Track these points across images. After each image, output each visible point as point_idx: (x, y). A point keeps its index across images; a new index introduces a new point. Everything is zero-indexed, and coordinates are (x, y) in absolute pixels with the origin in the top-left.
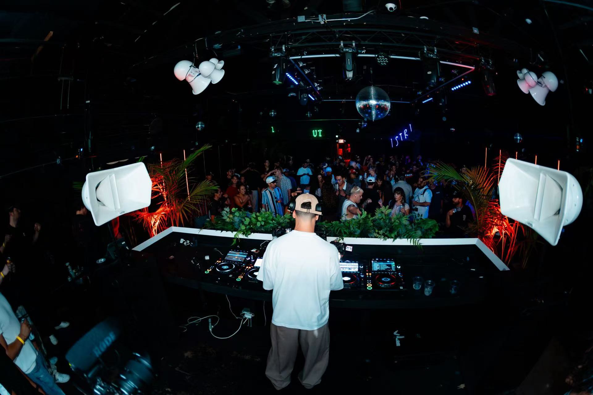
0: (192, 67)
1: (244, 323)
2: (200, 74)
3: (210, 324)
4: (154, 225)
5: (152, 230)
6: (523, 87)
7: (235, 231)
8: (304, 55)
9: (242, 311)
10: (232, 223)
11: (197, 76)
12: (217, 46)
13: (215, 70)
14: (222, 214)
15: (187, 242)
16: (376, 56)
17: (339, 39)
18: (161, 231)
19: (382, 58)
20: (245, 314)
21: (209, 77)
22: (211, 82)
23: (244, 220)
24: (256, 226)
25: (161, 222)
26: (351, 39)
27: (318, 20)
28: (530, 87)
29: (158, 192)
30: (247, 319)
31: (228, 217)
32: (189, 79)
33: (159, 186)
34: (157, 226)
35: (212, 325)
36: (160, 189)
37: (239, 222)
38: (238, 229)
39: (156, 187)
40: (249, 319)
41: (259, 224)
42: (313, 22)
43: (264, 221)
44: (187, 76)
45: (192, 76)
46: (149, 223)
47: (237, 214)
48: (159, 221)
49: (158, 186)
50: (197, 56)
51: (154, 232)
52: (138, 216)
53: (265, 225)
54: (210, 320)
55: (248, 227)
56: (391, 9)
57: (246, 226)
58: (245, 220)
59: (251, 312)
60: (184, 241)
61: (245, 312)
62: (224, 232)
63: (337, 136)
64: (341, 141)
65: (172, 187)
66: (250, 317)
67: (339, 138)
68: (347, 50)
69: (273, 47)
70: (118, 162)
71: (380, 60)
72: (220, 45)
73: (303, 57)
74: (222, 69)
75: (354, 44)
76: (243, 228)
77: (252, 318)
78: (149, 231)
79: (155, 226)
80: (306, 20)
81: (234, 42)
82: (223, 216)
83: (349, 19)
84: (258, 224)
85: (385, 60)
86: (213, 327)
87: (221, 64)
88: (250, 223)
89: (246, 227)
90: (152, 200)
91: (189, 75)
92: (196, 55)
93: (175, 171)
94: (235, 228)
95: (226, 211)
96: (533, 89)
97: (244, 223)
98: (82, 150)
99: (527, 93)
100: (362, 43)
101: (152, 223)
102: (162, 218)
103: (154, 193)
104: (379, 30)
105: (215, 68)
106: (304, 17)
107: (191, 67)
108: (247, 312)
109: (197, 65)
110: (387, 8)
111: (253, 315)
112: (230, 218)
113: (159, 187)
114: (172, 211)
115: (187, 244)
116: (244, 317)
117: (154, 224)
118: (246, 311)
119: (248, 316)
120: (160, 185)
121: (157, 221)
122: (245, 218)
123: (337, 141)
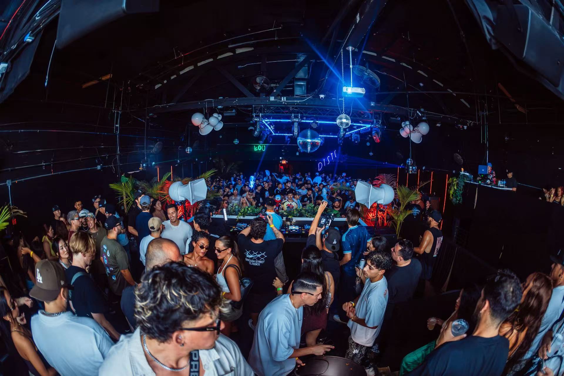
2: (209, 124)
6: (404, 134)
8: (271, 119)
11: (207, 125)
12: (220, 107)
16: (311, 122)
17: (292, 113)
19: (314, 124)
21: (213, 126)
22: (214, 130)
26: (298, 113)
27: (281, 100)
32: (201, 126)
41: (249, 212)
42: (278, 101)
45: (203, 124)
56: (322, 98)
62: (230, 216)
63: (281, 158)
64: (284, 162)
67: (282, 160)
68: (296, 120)
69: (255, 113)
70: (134, 172)
71: (313, 126)
72: (222, 107)
74: (221, 121)
75: (299, 115)
76: (240, 214)
80: (274, 99)
83: (298, 101)
87: (220, 117)
89: (242, 213)
94: (236, 214)
97: (240, 212)
100: (304, 115)
104: (314, 107)
106: (273, 97)
107: (203, 118)
110: (320, 97)
123: (281, 162)
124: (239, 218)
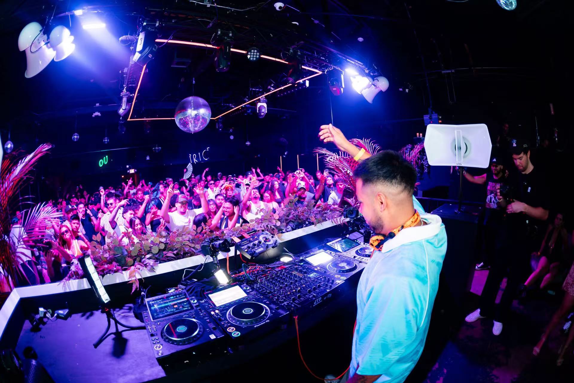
15: (49, 312)
16: (245, 52)
19: (254, 52)
22: (54, 59)
27: (203, 2)
56: (280, 8)
60: (45, 311)
64: (132, 171)
69: (145, 21)
71: (251, 55)
73: (169, 41)
75: (231, 35)
83: (233, 9)
110: (274, 8)
123: (128, 171)
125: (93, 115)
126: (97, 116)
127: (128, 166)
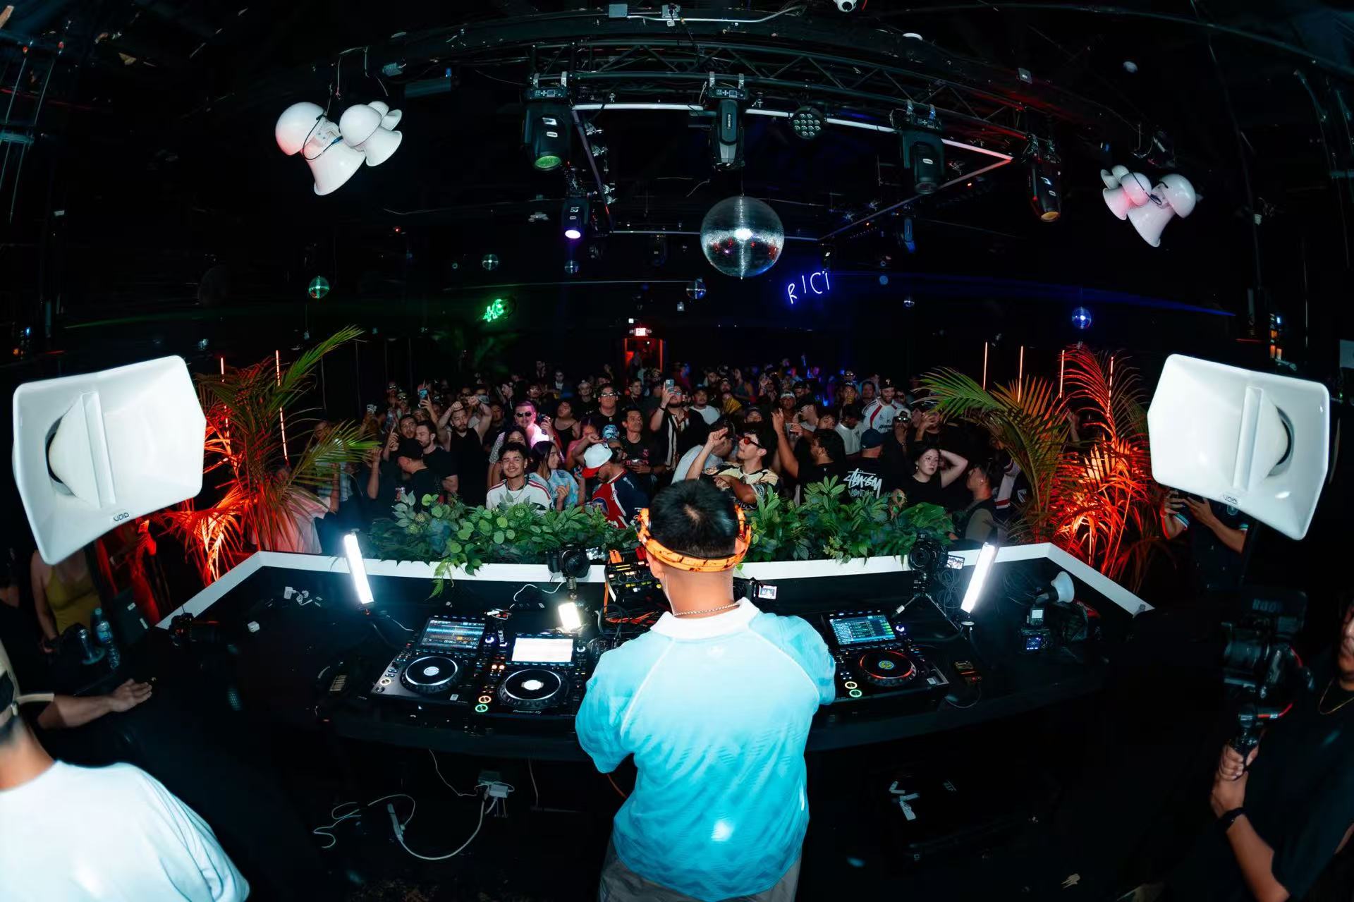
0: (323, 119)
1: (488, 811)
2: (340, 138)
3: (394, 818)
4: (210, 548)
5: (207, 560)
6: (1116, 204)
7: (435, 560)
8: (609, 102)
9: (479, 781)
10: (424, 537)
11: (333, 143)
12: (392, 69)
13: (380, 129)
14: (396, 513)
15: (303, 595)
16: (792, 115)
17: (705, 68)
18: (231, 567)
19: (806, 119)
20: (485, 787)
21: (359, 147)
22: (365, 162)
23: (456, 528)
24: (491, 542)
25: (227, 536)
26: (736, 69)
27: (660, 16)
28: (1133, 205)
29: (221, 456)
30: (495, 800)
31: (413, 521)
32: (310, 153)
33: (220, 436)
34: (218, 548)
35: (401, 822)
36: (223, 447)
37: (442, 533)
38: (440, 554)
39: (214, 441)
40: (500, 799)
41: (499, 538)
42: (647, 21)
43: (515, 529)
44: (308, 141)
45: (320, 145)
46: (197, 542)
47: (437, 511)
48: (221, 536)
49: (218, 438)
50: (337, 94)
51: (212, 568)
52: (169, 522)
53: (517, 539)
54: (391, 809)
55: (469, 547)
57: (463, 544)
58: (461, 528)
59: (505, 780)
60: (295, 592)
61: (487, 783)
62: (404, 563)
64: (641, 333)
65: (255, 440)
66: (503, 795)
67: (636, 325)
68: (726, 93)
69: (537, 75)
71: (800, 125)
72: (400, 67)
73: (608, 106)
74: (396, 129)
75: (742, 82)
76: (455, 548)
77: (509, 795)
78: (199, 565)
79: (213, 551)
80: (628, 15)
81: (436, 61)
82: (398, 519)
83: (737, 22)
84: (495, 538)
85: (814, 125)
86: (403, 827)
87: (395, 118)
88: (475, 536)
89: (463, 546)
90: (205, 477)
91: (313, 141)
92: (335, 91)
93: (264, 398)
94: (434, 551)
95: (408, 505)
96: (1137, 209)
97: (456, 535)
98: (28, 331)
99: (1123, 218)
100: (762, 80)
101: (206, 541)
102: (230, 529)
103: (210, 458)
104: (803, 54)
105: (380, 125)
106: (626, 6)
107: (319, 118)
108: (493, 781)
109: (334, 116)
111: (510, 788)
112: (418, 523)
113: (222, 440)
114: (255, 506)
115: (305, 600)
116: (486, 797)
117: (211, 545)
118: (489, 780)
119: (498, 791)
120: (223, 436)
121: (217, 537)
122: (460, 521)
123: (632, 331)
124: (447, 577)
125: (530, 217)
126: (539, 221)
127: (631, 321)
